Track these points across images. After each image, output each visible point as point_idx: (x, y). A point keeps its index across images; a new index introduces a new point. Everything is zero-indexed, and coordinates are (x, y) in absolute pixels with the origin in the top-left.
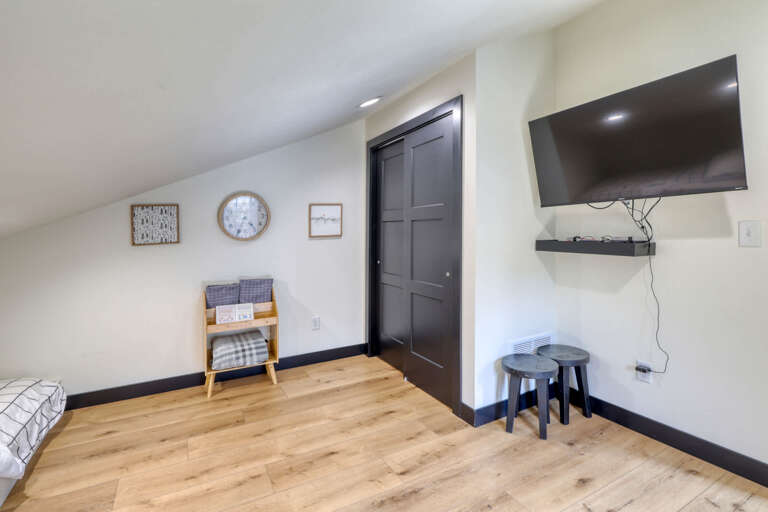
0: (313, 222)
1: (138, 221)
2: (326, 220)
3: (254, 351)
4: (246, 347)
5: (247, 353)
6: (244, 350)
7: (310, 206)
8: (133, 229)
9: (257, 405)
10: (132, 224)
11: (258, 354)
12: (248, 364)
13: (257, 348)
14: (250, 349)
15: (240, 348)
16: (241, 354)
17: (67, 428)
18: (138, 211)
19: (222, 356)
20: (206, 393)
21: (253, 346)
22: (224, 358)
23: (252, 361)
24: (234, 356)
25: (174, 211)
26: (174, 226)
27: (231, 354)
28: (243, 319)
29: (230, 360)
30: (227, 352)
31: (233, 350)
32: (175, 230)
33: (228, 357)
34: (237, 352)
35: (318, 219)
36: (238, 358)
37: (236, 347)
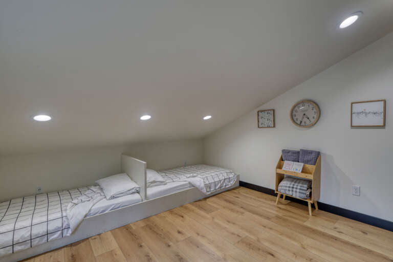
0: (353, 115)
1: (260, 117)
2: (366, 114)
3: (298, 190)
4: (295, 186)
5: (294, 190)
6: (293, 188)
7: (352, 104)
8: (258, 121)
9: (286, 217)
10: (258, 119)
11: (299, 192)
12: (294, 196)
13: (300, 189)
14: (296, 188)
15: (292, 186)
16: (291, 189)
17: (234, 191)
18: (260, 113)
19: (282, 186)
20: (275, 201)
21: (299, 187)
22: (283, 188)
23: (296, 195)
24: (288, 188)
25: (272, 113)
26: (272, 120)
27: (286, 187)
28: (295, 171)
29: (285, 190)
30: (286, 185)
31: (288, 185)
32: (273, 121)
33: (285, 188)
34: (289, 187)
35: (358, 113)
36: (289, 191)
37: (290, 184)
